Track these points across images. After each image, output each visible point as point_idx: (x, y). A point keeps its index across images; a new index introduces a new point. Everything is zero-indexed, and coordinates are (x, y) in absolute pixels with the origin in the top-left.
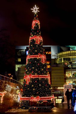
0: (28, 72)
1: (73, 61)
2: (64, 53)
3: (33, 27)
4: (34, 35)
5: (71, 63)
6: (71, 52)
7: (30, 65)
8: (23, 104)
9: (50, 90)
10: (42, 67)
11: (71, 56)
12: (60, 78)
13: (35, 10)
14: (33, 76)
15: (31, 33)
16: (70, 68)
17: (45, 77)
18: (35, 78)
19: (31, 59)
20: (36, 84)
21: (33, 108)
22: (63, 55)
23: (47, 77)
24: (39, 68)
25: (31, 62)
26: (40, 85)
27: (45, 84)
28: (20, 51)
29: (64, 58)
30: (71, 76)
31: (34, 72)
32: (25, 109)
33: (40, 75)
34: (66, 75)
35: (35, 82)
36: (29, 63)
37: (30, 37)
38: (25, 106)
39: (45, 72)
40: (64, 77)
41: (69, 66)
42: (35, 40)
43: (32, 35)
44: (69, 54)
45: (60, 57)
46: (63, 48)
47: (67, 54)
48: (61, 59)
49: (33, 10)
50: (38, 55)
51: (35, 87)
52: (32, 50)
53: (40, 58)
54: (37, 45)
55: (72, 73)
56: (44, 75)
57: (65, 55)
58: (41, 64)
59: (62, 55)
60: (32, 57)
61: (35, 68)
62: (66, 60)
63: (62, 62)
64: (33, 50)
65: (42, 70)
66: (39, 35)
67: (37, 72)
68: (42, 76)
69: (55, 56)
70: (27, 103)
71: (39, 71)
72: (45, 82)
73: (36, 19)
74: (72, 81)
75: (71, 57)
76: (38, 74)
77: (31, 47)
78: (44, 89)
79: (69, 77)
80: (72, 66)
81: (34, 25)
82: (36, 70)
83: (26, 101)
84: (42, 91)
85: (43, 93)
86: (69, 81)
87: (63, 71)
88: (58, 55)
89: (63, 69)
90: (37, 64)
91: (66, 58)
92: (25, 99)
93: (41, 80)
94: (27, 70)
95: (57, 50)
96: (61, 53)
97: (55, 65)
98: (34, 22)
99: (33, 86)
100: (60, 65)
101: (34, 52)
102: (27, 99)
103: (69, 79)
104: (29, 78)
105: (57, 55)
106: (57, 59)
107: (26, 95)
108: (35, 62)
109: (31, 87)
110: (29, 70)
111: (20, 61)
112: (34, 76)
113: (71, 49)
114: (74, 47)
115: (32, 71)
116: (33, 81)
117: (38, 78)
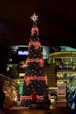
0: (28, 74)
1: (64, 62)
2: (55, 54)
3: (32, 34)
4: (33, 41)
5: (62, 64)
6: (63, 52)
7: (30, 68)
8: (23, 102)
9: (47, 90)
10: (40, 70)
11: (62, 56)
12: (51, 78)
13: (34, 18)
14: (32, 78)
15: (30, 39)
16: (61, 69)
17: (43, 78)
18: (34, 80)
19: (30, 63)
20: (35, 85)
21: (33, 106)
22: (55, 55)
23: (45, 78)
24: (38, 71)
25: (31, 65)
26: (39, 86)
27: (43, 85)
28: (11, 50)
29: (56, 59)
30: (62, 77)
31: (33, 74)
32: (25, 106)
33: (38, 76)
34: (57, 75)
35: (34, 83)
36: (28, 66)
37: (30, 43)
38: (25, 104)
39: (43, 74)
40: (54, 77)
41: (60, 67)
42: (34, 45)
43: (32, 41)
44: (60, 54)
45: (51, 58)
46: (54, 49)
47: (58, 55)
48: (53, 59)
49: (32, 18)
50: (37, 59)
51: (34, 87)
52: (31, 54)
53: (38, 61)
54: (36, 50)
55: (63, 73)
56: (42, 76)
57: (56, 55)
58: (40, 67)
59: (53, 56)
60: (32, 60)
61: (34, 71)
62: (57, 61)
63: (54, 62)
64: (33, 54)
65: (41, 72)
66: (38, 41)
67: (36, 74)
68: (41, 78)
69: (46, 56)
70: (28, 101)
71: (38, 73)
72: (43, 83)
73: (35, 26)
74: (63, 81)
75: (62, 58)
76: (37, 76)
77: (31, 51)
78: (42, 89)
79: (59, 77)
80: (63, 66)
81: (34, 32)
82: (35, 72)
83: (26, 99)
84: (41, 91)
85: (41, 93)
86: (60, 81)
87: (54, 72)
88: (50, 55)
89: (55, 69)
90: (36, 67)
91: (57, 59)
92: (25, 98)
93: (40, 82)
94: (27, 72)
95: (49, 50)
96: (52, 54)
97: (46, 65)
98: (33, 29)
99: (32, 86)
100: (51, 65)
101: (33, 57)
102: (27, 98)
103: (60, 80)
104: (29, 79)
105: (48, 55)
106: (49, 59)
107: (26, 94)
108: (35, 65)
109: (30, 88)
110: (29, 73)
111: (11, 60)
112: (34, 78)
113: (62, 50)
114: (65, 48)
115: (32, 73)
116: (32, 82)
117: (37, 80)
